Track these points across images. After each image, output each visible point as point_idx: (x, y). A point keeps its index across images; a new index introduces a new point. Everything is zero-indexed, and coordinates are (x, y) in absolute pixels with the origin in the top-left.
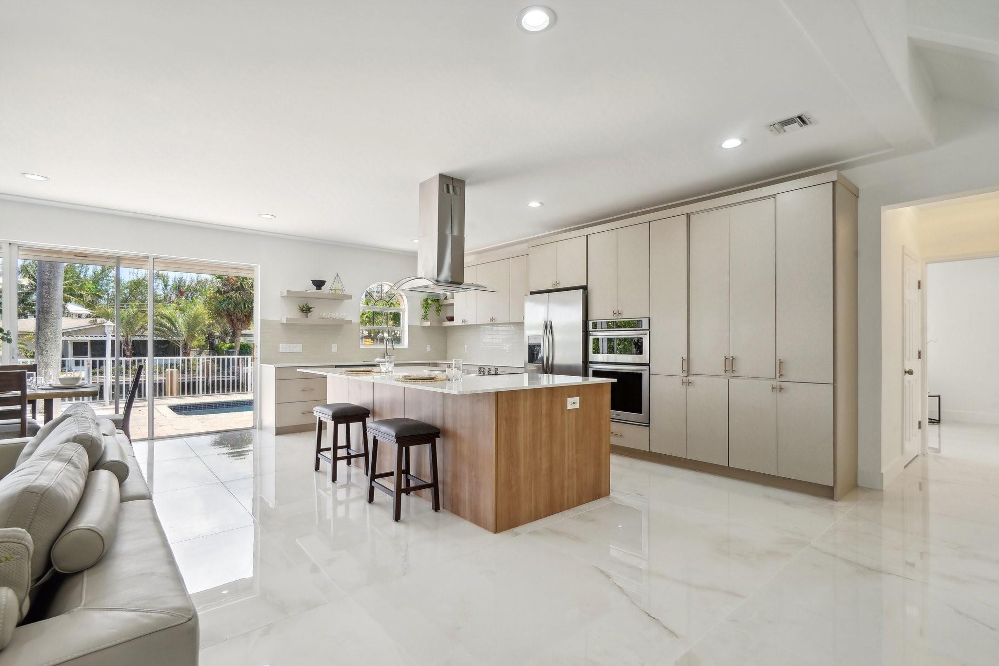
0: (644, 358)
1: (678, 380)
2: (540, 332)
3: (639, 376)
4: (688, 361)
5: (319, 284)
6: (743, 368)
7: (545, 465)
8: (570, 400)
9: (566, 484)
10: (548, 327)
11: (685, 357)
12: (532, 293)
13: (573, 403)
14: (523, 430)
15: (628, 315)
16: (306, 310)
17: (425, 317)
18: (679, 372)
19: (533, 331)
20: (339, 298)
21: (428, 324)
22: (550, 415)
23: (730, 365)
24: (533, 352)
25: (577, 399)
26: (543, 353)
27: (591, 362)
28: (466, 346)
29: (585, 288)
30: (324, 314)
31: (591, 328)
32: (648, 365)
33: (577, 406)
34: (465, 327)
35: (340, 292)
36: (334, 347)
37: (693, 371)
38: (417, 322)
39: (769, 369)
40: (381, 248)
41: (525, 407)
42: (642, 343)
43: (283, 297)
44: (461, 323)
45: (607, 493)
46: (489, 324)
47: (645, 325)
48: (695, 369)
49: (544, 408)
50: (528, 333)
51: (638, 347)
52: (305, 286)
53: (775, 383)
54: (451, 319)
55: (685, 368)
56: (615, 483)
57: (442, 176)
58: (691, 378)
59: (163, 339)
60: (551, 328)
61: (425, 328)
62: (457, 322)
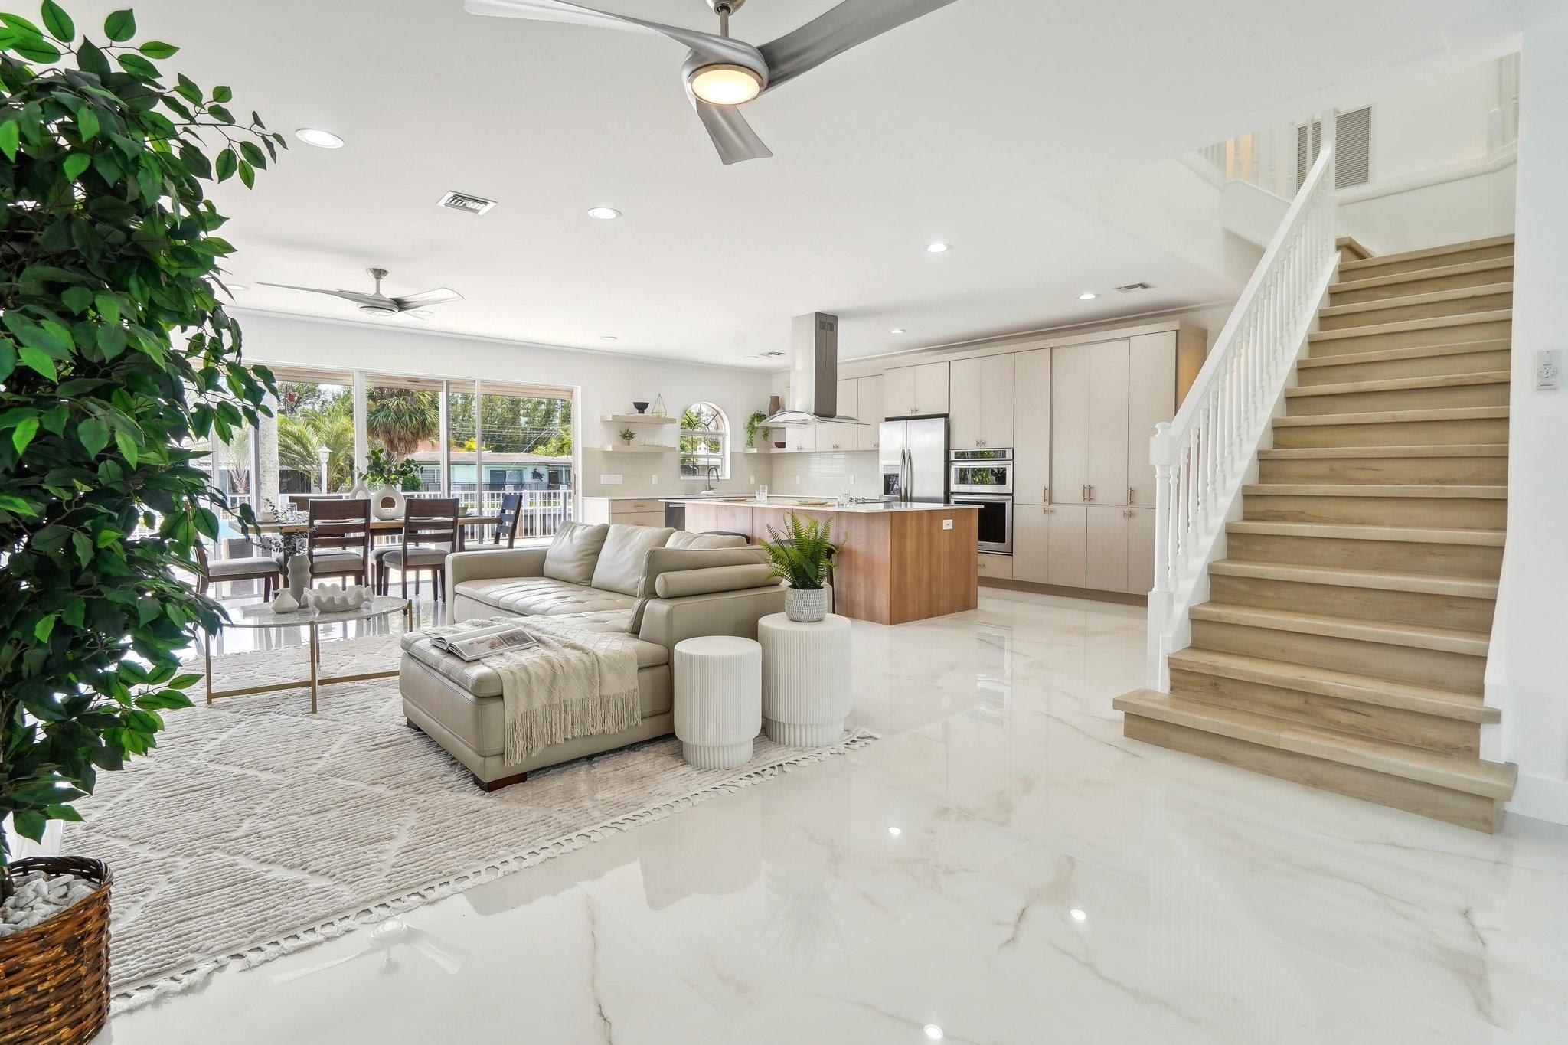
0: (1007, 488)
1: (1041, 509)
2: (899, 462)
3: (1002, 506)
4: (1050, 491)
5: (641, 407)
6: (1100, 496)
7: (926, 575)
8: (945, 522)
9: (942, 593)
10: (907, 457)
11: (1047, 487)
12: (888, 420)
13: (948, 524)
14: (910, 545)
15: (992, 444)
16: (627, 436)
17: (750, 444)
18: (1041, 500)
19: (889, 461)
20: (660, 421)
21: (754, 451)
22: (930, 533)
23: (1089, 493)
24: (889, 483)
25: (950, 521)
26: (902, 483)
27: (953, 493)
28: (798, 477)
29: (946, 416)
30: (647, 441)
31: (952, 456)
32: (1012, 494)
33: (951, 527)
34: (801, 455)
35: (663, 415)
36: (655, 478)
37: (1054, 500)
38: (740, 448)
39: (1122, 497)
40: (704, 363)
41: (911, 526)
42: (1005, 474)
43: (605, 423)
44: (795, 450)
45: (975, 607)
46: (832, 452)
47: (1009, 455)
48: (1057, 497)
49: (925, 528)
50: (883, 462)
51: (1001, 478)
52: (627, 409)
53: (1126, 510)
54: (782, 445)
55: (1047, 498)
56: (981, 602)
57: (818, 314)
58: (1053, 507)
59: (290, 468)
60: (910, 457)
61: (747, 455)
62: (790, 448)
